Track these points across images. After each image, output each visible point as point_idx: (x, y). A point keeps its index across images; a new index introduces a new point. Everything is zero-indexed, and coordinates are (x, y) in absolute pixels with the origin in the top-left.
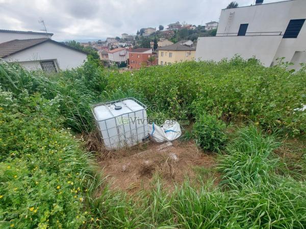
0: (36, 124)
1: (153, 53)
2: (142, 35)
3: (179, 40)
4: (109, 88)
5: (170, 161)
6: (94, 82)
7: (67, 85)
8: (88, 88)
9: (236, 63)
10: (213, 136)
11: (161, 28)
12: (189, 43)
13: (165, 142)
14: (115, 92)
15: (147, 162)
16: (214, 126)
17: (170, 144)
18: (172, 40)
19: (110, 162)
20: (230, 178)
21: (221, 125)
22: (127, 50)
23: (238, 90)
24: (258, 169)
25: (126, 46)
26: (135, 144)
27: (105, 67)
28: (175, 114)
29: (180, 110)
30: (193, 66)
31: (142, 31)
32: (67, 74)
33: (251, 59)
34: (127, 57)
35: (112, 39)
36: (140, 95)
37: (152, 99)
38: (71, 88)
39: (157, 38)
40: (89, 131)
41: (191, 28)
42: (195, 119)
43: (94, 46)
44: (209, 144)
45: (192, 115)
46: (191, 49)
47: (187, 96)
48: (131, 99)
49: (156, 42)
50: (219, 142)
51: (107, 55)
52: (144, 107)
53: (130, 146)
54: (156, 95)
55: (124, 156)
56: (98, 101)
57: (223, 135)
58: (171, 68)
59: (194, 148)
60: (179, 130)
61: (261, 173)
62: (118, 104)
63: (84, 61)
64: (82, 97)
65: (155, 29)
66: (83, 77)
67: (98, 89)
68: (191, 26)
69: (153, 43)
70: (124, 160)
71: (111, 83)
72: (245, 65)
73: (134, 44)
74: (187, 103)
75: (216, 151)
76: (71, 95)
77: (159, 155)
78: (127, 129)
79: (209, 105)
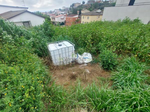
0: (22, 51)
1: (79, 17)
2: (73, 7)
3: (93, 9)
4: (55, 35)
5: (85, 73)
6: (48, 32)
7: (36, 33)
8: (46, 35)
9: (126, 22)
10: (109, 62)
11: (84, 3)
12: (99, 11)
13: (84, 63)
14: (58, 37)
15: (74, 73)
16: (111, 56)
17: (86, 65)
18: (89, 9)
19: (55, 71)
20: (118, 84)
21: (115, 56)
22: (65, 15)
23: (126, 37)
24: (134, 80)
25: (64, 14)
26: (68, 64)
27: (54, 25)
28: (89, 49)
29: (92, 47)
30: (101, 23)
31: (73, 5)
32: (36, 28)
33: (135, 19)
34: (65, 19)
35: (57, 10)
36: (71, 39)
37: (77, 41)
38: (37, 35)
39: (81, 8)
40: (46, 56)
41: (101, 2)
42: (100, 52)
43: (48, 14)
44: (107, 66)
45: (98, 50)
46: (100, 14)
47: (96, 40)
48: (66, 41)
49: (80, 11)
50: (113, 65)
51: (54, 19)
52: (73, 45)
53: (65, 64)
54: (79, 39)
55: (62, 69)
56: (50, 41)
57: (115, 61)
58: (88, 25)
59: (99, 67)
60: (91, 58)
61: (136, 82)
62: (60, 43)
63: (44, 21)
64: (42, 39)
65: (80, 3)
66: (43, 29)
67: (50, 36)
68: (100, 1)
69: (79, 11)
70: (62, 71)
71: (57, 33)
72: (131, 23)
73: (68, 12)
74: (96, 44)
75: (111, 69)
76: (38, 38)
77: (80, 70)
78: (64, 56)
79: (108, 45)
